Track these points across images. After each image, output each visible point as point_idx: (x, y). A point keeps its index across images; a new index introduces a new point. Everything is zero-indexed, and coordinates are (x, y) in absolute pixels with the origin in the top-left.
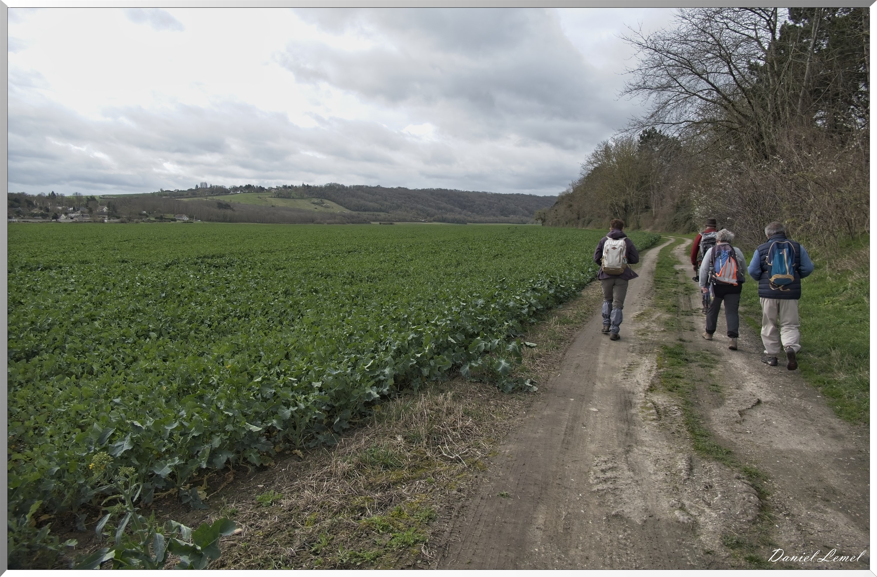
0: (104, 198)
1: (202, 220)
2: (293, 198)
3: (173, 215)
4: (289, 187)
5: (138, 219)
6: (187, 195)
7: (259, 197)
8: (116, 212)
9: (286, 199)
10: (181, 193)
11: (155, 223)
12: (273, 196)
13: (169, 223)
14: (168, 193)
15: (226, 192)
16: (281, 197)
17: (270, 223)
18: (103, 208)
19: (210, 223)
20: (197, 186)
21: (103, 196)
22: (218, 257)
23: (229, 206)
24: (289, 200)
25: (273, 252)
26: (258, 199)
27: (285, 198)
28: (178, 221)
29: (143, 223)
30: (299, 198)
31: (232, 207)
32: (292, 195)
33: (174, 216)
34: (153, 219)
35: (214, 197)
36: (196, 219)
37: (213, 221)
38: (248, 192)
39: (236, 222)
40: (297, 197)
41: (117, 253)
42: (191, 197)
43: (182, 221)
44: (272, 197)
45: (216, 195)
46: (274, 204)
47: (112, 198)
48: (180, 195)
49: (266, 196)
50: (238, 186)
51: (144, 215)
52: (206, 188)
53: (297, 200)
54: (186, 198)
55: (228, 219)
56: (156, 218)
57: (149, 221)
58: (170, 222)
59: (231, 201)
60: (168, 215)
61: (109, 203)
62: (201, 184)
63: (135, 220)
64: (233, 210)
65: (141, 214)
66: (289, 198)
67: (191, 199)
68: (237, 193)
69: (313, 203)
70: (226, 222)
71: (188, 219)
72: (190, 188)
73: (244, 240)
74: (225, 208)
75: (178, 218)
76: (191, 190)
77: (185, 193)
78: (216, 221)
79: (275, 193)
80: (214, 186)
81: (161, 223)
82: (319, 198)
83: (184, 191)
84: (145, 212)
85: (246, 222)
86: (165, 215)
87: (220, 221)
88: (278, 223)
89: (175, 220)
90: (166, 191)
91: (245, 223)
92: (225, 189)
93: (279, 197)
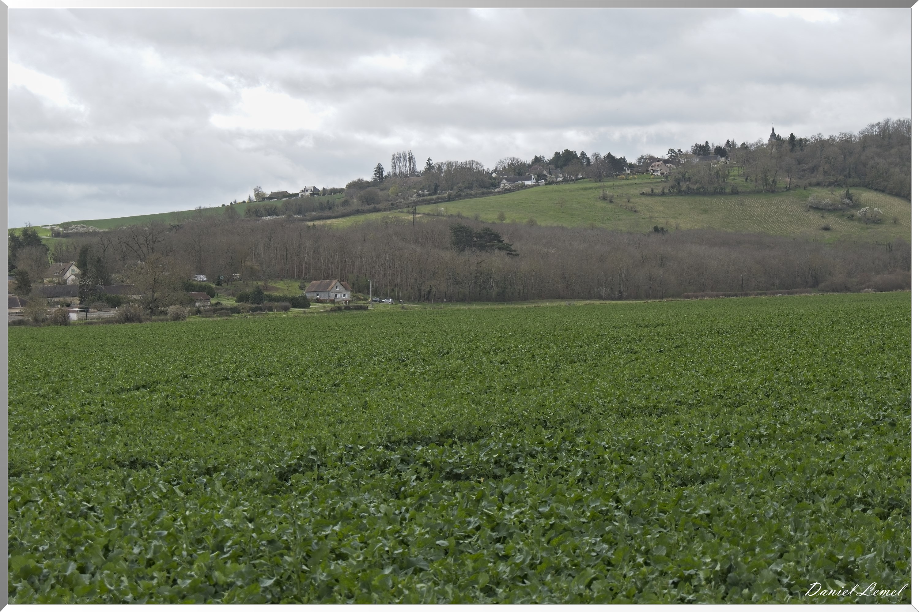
0: (67, 236)
1: (397, 299)
2: (735, 192)
3: (296, 285)
4: (720, 151)
5: (181, 303)
6: (345, 203)
7: (604, 198)
8: (107, 282)
9: (707, 200)
10: (323, 199)
11: (236, 317)
12: (658, 190)
13: (283, 315)
14: (279, 203)
15: (482, 185)
16: (688, 193)
17: (648, 297)
18: (64, 271)
19: (429, 307)
20: (379, 170)
21: (66, 225)
22: (461, 439)
23: (496, 237)
24: (718, 202)
25: (667, 411)
26: (601, 204)
27: (705, 193)
28: (314, 307)
29: (196, 318)
30: (757, 192)
31: (506, 240)
32: (730, 180)
33: (302, 288)
34: (230, 302)
35: (442, 208)
36: (376, 294)
37: (438, 299)
38: (565, 181)
39: (524, 298)
40: (751, 186)
41: (114, 434)
42: (358, 212)
43: (329, 306)
44: (652, 194)
45: (450, 199)
46: (661, 222)
47: (95, 233)
48: (321, 208)
49: (632, 191)
50: (528, 159)
51: (202, 288)
52: (413, 173)
53: (748, 201)
54: (343, 216)
55: (494, 291)
56: (240, 299)
57: (218, 310)
58: (286, 309)
59: (502, 218)
60: (280, 285)
61: (85, 252)
62: (395, 161)
63: (172, 309)
64: (511, 253)
65: (189, 287)
66: (720, 192)
67: (360, 219)
68: (524, 187)
69: (816, 208)
70: (488, 299)
71: (348, 295)
72: (355, 178)
73: (555, 369)
74: (482, 247)
75: (315, 296)
76: (358, 185)
77: (338, 199)
78: (451, 299)
79: (665, 176)
80: (440, 167)
81: (257, 316)
82: (838, 184)
83: (334, 191)
84: (203, 278)
85: (559, 297)
86: (271, 284)
87: (463, 299)
88: (679, 295)
89: (302, 303)
90: (274, 196)
91: (556, 303)
92: (481, 173)
93: (680, 193)
